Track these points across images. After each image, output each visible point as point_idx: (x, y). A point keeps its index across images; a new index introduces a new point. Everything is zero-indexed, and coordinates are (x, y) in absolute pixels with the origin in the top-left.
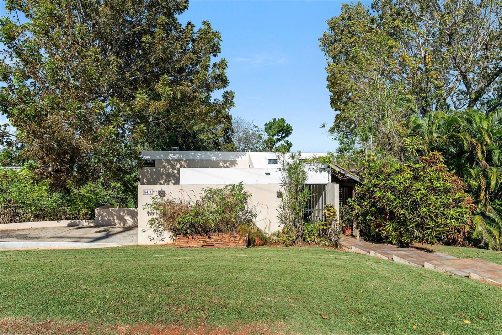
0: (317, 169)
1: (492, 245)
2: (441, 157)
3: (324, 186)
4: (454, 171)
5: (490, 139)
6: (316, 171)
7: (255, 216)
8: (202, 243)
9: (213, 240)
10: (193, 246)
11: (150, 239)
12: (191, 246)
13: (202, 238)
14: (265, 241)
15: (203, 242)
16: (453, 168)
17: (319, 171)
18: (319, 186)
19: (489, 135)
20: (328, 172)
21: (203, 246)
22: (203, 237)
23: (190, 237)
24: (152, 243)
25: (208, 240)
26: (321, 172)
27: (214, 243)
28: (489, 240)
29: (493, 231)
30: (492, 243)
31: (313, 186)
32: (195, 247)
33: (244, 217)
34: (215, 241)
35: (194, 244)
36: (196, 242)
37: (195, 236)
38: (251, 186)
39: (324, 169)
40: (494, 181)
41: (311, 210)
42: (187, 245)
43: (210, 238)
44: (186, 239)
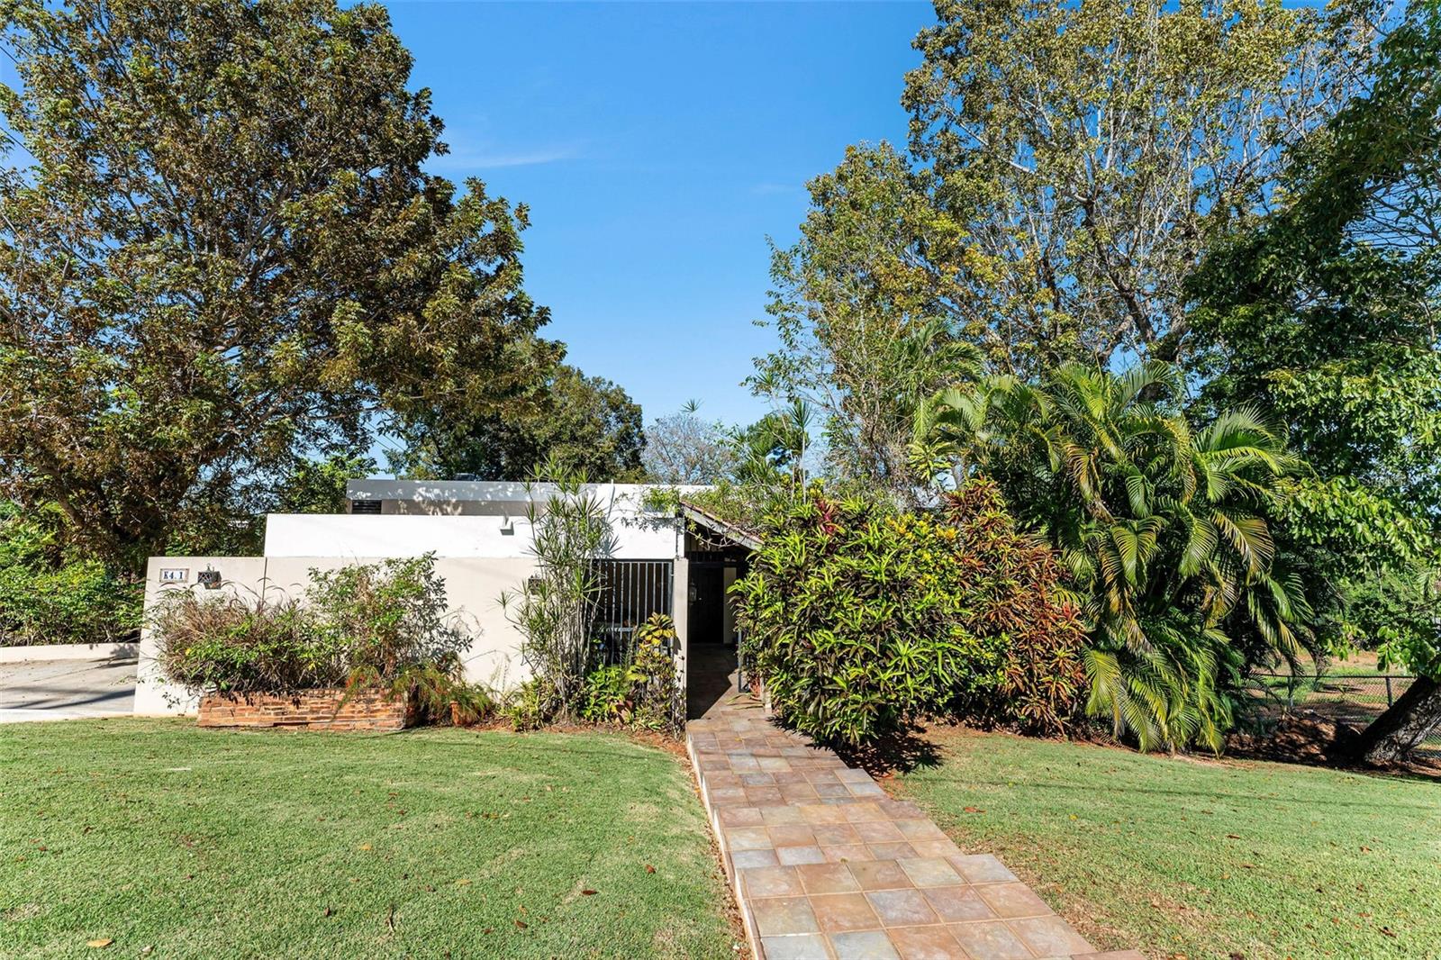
0: (646, 521)
1: (1148, 740)
2: (996, 493)
3: (666, 566)
4: (1044, 529)
5: (1117, 442)
6: (643, 527)
7: (468, 643)
8: (272, 716)
9: (304, 708)
10: (247, 724)
11: (167, 703)
12: (241, 724)
13: (273, 704)
14: (481, 712)
15: (277, 714)
16: (1040, 523)
17: (651, 526)
18: (643, 566)
19: (1112, 434)
20: (678, 528)
21: (276, 725)
22: (277, 700)
23: (241, 699)
24: (174, 712)
25: (292, 708)
26: (656, 528)
27: (309, 717)
28: (1141, 724)
29: (1149, 697)
30: (1147, 735)
31: (635, 566)
32: (251, 728)
33: (435, 646)
34: (312, 711)
35: (251, 720)
36: (255, 713)
37: (256, 697)
38: (459, 562)
39: (666, 521)
40: (1130, 560)
41: (628, 630)
42: (231, 721)
43: (297, 703)
44: (227, 705)
